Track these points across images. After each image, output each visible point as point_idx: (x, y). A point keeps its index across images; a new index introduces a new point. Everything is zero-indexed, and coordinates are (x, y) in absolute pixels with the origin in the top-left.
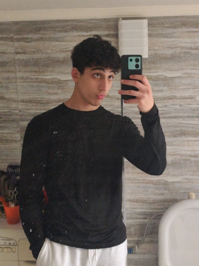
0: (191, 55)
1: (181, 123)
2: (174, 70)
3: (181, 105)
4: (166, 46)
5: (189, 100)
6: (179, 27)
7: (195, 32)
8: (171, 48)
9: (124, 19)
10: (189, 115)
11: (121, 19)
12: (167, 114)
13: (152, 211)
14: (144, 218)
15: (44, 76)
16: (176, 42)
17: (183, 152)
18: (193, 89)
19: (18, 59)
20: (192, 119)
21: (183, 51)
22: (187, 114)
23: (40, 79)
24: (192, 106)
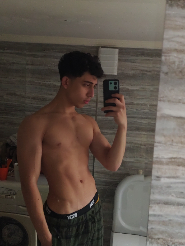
0: (147, 76)
1: (136, 122)
2: (134, 85)
3: (137, 109)
4: (129, 68)
5: (143, 106)
6: (140, 56)
7: (151, 60)
8: (133, 70)
9: (102, 47)
10: (143, 116)
11: (100, 47)
13: (112, 180)
14: (106, 185)
15: (45, 81)
16: (137, 66)
17: (136, 142)
18: (146, 99)
19: (28, 69)
20: (145, 119)
23: (42, 83)
24: (145, 110)
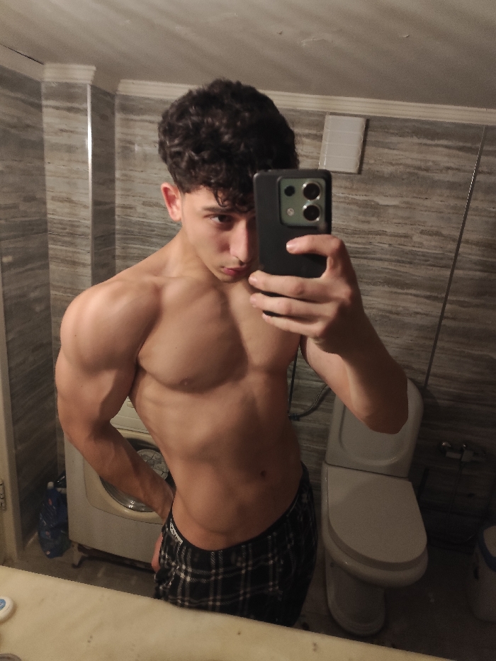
0: (418, 178)
1: (386, 268)
2: (390, 196)
3: (390, 245)
4: (384, 161)
5: (403, 239)
6: (408, 136)
7: (430, 145)
8: (391, 164)
10: (400, 259)
11: (328, 114)
12: (370, 253)
16: (401, 157)
17: (381, 306)
18: (411, 225)
20: (403, 264)
21: (408, 170)
22: (396, 258)
24: (405, 247)
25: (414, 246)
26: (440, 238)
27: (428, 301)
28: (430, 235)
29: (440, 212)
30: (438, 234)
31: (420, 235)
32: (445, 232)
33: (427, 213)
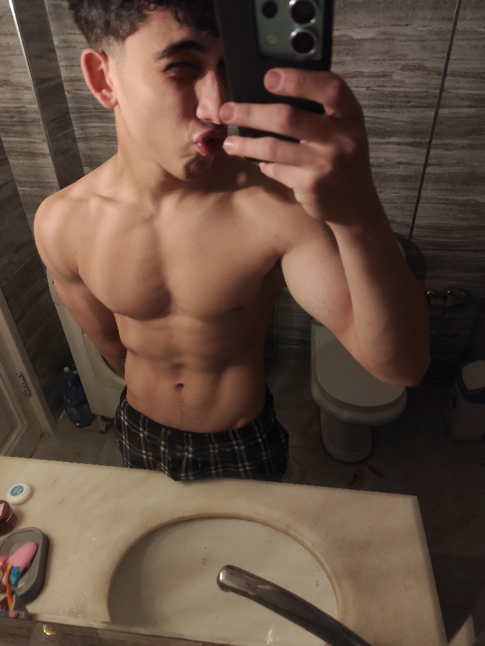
2: (365, 26)
5: (382, 79)
10: (379, 103)
18: (391, 60)
20: (383, 110)
22: (375, 102)
24: (384, 89)
25: (395, 87)
26: (423, 72)
27: (411, 149)
28: (412, 70)
29: (423, 41)
30: (420, 68)
31: (400, 71)
32: (428, 65)
33: (408, 43)
